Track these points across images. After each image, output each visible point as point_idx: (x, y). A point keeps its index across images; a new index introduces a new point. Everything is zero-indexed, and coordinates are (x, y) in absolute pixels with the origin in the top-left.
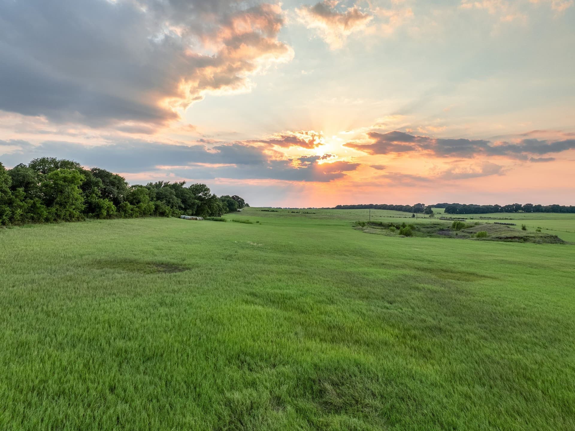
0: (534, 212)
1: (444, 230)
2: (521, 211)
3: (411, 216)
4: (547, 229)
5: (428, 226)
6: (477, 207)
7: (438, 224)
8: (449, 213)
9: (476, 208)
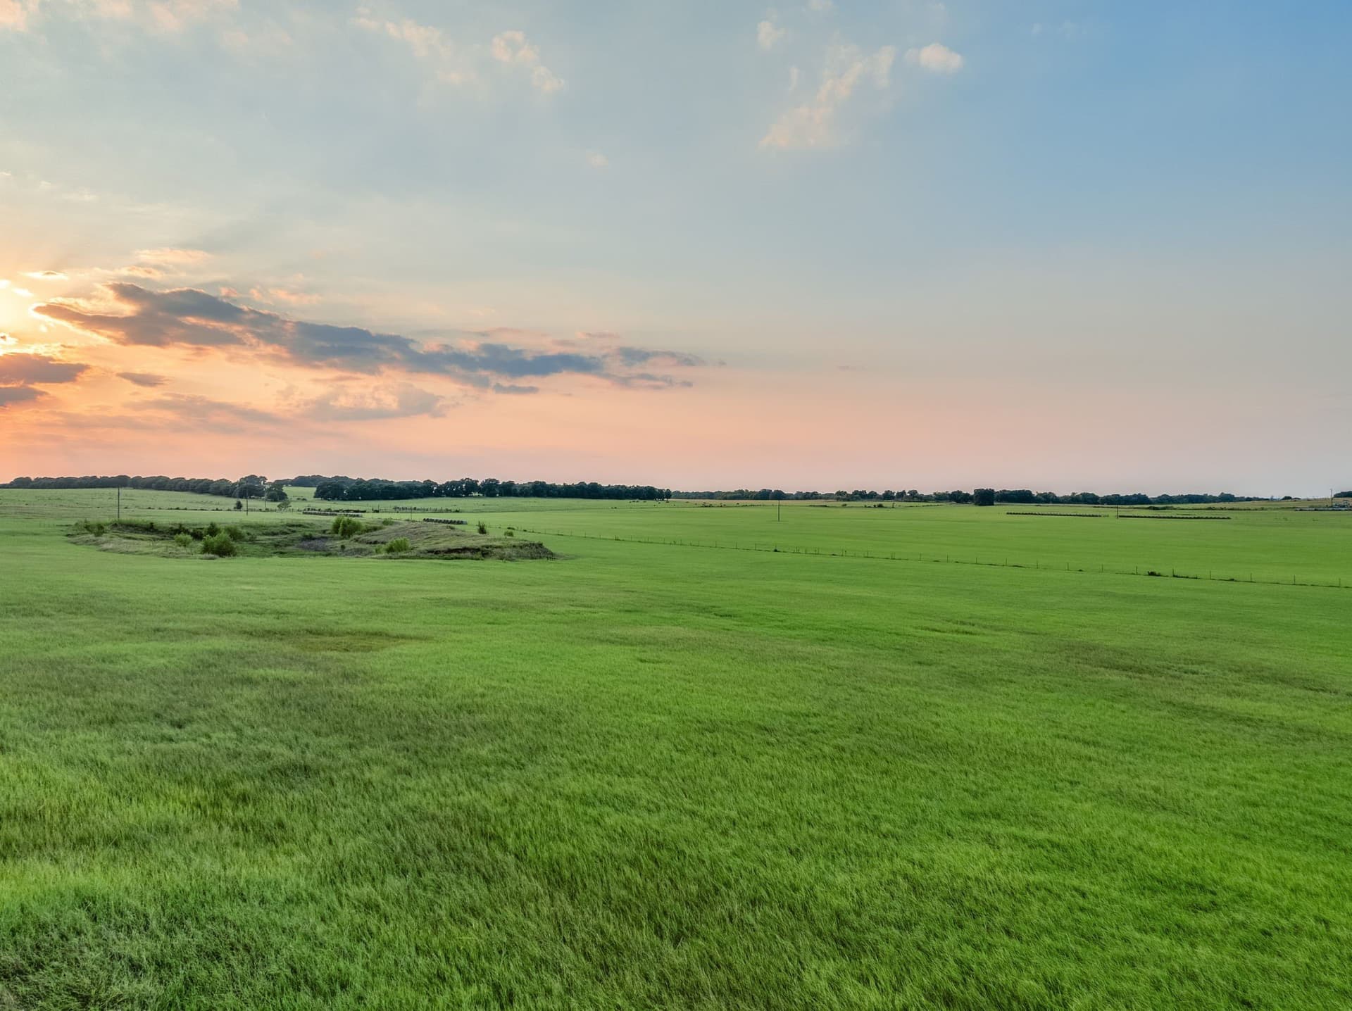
0: (501, 495)
1: (314, 539)
2: (477, 494)
3: (232, 508)
4: (525, 531)
5: (275, 530)
6: (387, 484)
7: (300, 526)
8: (326, 499)
9: (386, 487)
